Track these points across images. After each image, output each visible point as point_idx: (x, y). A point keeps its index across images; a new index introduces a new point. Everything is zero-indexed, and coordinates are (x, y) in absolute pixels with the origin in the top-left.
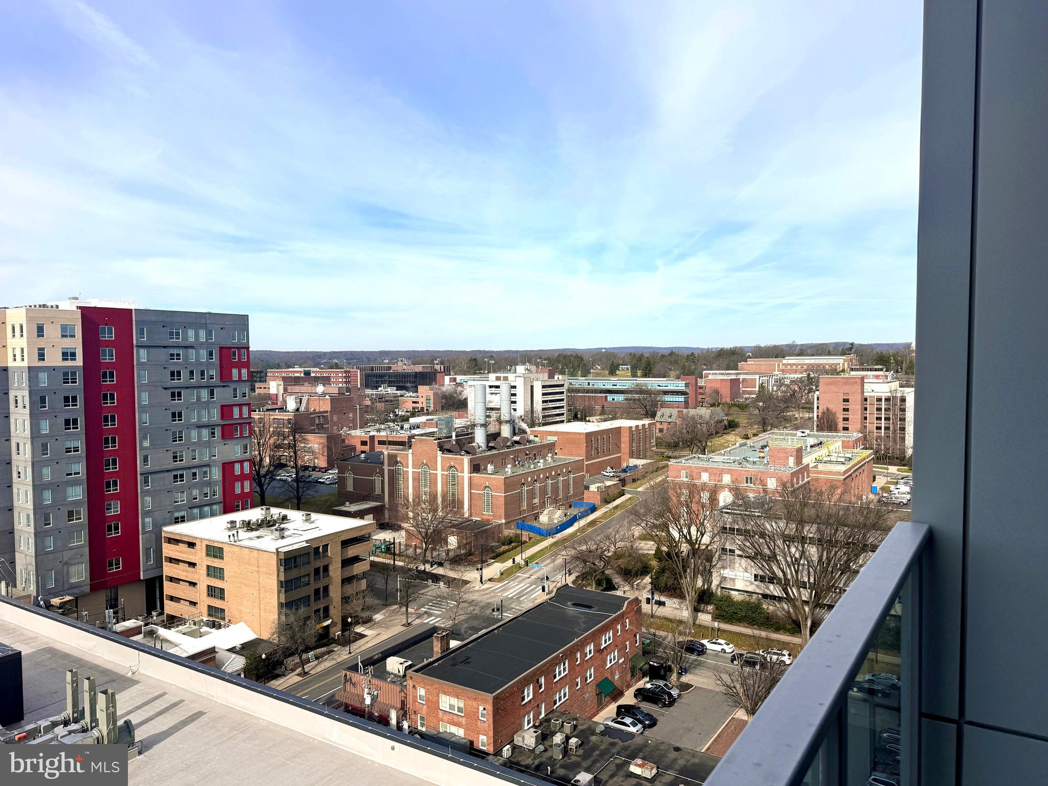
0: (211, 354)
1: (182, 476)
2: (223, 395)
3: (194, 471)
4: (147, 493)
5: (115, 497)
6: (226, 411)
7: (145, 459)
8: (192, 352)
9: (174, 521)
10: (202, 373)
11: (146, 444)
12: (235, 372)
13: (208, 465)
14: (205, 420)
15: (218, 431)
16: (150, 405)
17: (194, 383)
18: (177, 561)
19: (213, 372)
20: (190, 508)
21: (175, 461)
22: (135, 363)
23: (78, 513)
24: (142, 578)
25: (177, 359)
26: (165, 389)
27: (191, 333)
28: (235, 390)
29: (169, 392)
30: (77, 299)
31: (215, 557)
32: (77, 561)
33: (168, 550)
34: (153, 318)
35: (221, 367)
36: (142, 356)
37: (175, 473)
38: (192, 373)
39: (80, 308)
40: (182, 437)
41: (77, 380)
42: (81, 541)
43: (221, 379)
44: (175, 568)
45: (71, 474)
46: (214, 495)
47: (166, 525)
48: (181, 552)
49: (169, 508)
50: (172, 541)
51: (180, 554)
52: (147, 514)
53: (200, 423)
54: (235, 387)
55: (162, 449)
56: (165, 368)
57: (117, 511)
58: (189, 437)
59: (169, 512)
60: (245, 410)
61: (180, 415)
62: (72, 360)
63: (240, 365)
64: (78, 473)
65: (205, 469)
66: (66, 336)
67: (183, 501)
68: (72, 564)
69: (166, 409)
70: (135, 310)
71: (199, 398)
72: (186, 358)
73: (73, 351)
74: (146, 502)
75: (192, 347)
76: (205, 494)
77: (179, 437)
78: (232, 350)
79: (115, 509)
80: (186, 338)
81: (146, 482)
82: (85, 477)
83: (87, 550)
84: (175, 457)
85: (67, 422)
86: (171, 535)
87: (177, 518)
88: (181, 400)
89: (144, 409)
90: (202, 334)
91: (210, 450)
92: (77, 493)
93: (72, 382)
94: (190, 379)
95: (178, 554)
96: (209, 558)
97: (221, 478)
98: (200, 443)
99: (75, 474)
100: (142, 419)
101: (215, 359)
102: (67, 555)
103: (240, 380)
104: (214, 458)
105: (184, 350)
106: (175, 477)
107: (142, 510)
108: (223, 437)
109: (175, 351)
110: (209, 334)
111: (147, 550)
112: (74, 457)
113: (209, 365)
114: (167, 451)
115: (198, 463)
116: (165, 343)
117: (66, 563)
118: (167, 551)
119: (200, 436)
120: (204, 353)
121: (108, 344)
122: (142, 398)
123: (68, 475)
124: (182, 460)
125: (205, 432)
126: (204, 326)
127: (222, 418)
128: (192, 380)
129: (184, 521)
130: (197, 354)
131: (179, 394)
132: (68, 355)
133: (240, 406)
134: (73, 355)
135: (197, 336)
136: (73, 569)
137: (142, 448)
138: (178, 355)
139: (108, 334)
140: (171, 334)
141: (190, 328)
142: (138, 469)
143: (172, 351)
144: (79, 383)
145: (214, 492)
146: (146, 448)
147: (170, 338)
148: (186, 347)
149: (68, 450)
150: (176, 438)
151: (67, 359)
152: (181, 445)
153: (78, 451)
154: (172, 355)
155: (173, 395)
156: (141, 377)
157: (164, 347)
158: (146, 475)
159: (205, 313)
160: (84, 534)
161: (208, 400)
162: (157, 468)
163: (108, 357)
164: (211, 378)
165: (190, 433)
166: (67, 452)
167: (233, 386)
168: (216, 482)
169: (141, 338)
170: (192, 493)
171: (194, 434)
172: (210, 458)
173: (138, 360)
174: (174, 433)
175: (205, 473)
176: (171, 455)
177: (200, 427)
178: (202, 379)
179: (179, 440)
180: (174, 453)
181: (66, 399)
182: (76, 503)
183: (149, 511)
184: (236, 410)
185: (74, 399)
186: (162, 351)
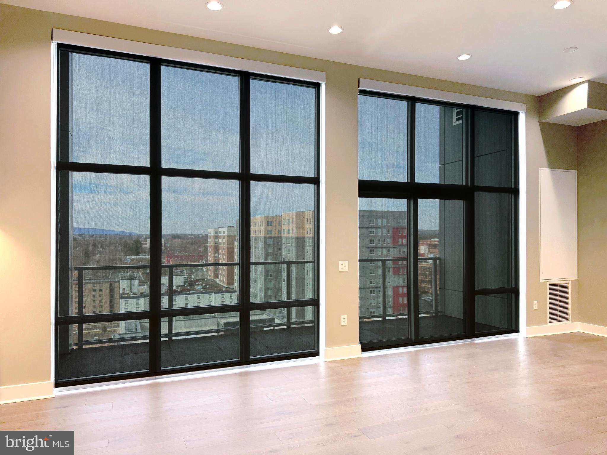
0: (388, 231)
1: (374, 291)
2: (394, 252)
3: (379, 289)
8: (380, 230)
10: (384, 240)
12: (400, 240)
13: (386, 287)
15: (391, 270)
17: (380, 246)
19: (389, 240)
20: (377, 308)
21: (371, 284)
25: (373, 234)
26: (367, 248)
27: (379, 221)
28: (400, 250)
29: (369, 250)
34: (363, 214)
35: (394, 238)
37: (371, 289)
38: (379, 240)
40: (374, 272)
43: (394, 245)
46: (389, 303)
49: (368, 307)
54: (400, 248)
55: (365, 277)
56: (367, 238)
58: (377, 272)
59: (368, 309)
61: (373, 262)
63: (403, 237)
67: (374, 304)
72: (377, 233)
75: (380, 228)
78: (399, 229)
80: (377, 224)
84: (371, 282)
88: (374, 254)
90: (385, 221)
91: (387, 280)
94: (379, 243)
97: (392, 294)
101: (391, 233)
103: (402, 245)
104: (389, 284)
105: (376, 229)
106: (371, 291)
108: (394, 273)
109: (372, 230)
110: (388, 221)
113: (387, 237)
114: (367, 278)
116: (368, 226)
120: (385, 231)
124: (374, 284)
126: (386, 217)
127: (394, 264)
130: (382, 231)
131: (373, 251)
135: (382, 223)
138: (373, 232)
140: (371, 221)
141: (379, 218)
143: (370, 230)
145: (389, 301)
147: (370, 224)
152: (374, 276)
154: (371, 232)
155: (371, 251)
157: (367, 228)
159: (386, 211)
161: (387, 255)
162: (363, 286)
164: (388, 244)
165: (378, 270)
168: (390, 296)
170: (378, 300)
171: (380, 270)
174: (371, 270)
178: (384, 244)
179: (373, 274)
180: (370, 280)
186: (366, 229)
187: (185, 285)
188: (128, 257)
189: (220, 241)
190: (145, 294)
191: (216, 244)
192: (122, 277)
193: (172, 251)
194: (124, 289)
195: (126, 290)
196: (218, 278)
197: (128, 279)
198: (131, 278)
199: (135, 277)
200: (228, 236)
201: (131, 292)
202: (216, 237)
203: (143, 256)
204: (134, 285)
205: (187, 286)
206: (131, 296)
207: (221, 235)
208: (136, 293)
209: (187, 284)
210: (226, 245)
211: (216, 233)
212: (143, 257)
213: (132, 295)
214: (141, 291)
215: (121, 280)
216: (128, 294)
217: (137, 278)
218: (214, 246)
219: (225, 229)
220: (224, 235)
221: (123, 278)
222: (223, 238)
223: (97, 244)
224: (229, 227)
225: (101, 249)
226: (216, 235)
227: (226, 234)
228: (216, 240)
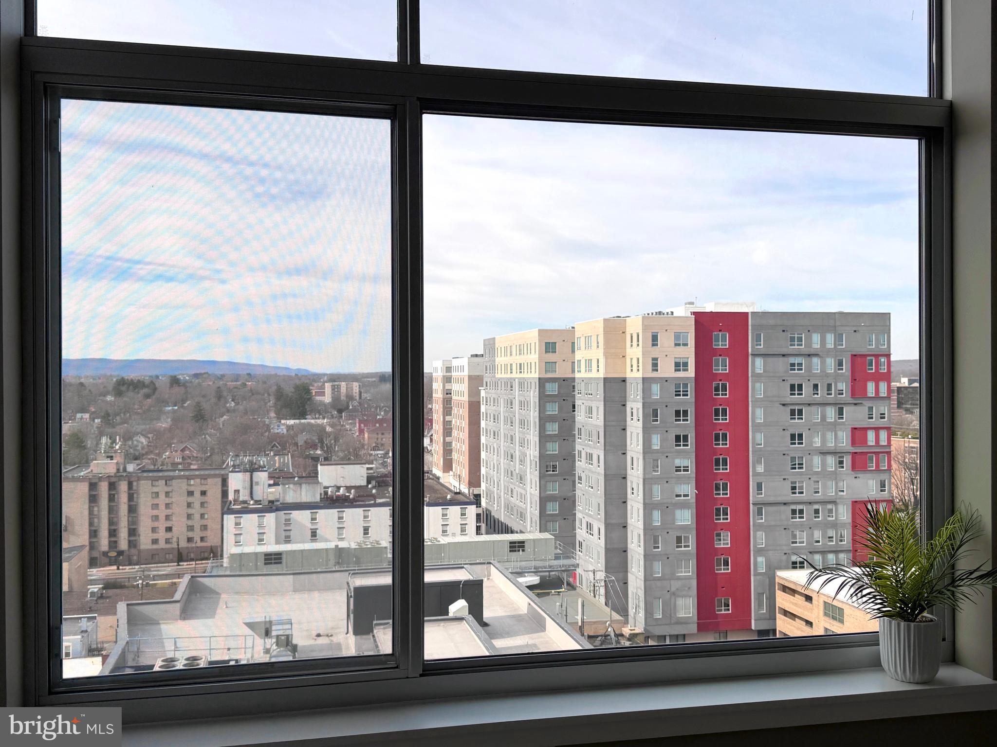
0: (840, 364)
1: (801, 512)
2: (855, 416)
3: (816, 507)
4: (760, 527)
5: (725, 527)
6: (858, 434)
7: (759, 487)
8: (815, 360)
9: (791, 565)
10: (829, 387)
11: (760, 469)
12: (871, 387)
13: (834, 502)
14: (831, 444)
15: (847, 460)
16: (766, 424)
17: (818, 399)
18: (793, 616)
19: (842, 386)
20: (810, 553)
21: (795, 493)
22: (750, 375)
23: (687, 538)
24: (753, 628)
25: (798, 370)
26: (784, 405)
27: (816, 338)
28: (871, 409)
29: (788, 409)
30: (692, 303)
31: (834, 618)
32: (684, 593)
33: (783, 600)
34: (772, 322)
35: (854, 380)
36: (757, 365)
37: (794, 507)
38: (816, 386)
39: (694, 313)
40: (802, 464)
41: (689, 393)
42: (688, 571)
43: (853, 395)
44: (789, 623)
45: (680, 496)
46: (841, 541)
47: (780, 568)
48: (796, 605)
49: (785, 549)
50: (787, 590)
51: (795, 608)
52: (760, 552)
53: (825, 450)
54: (871, 405)
55: (777, 477)
56: (784, 380)
57: (727, 544)
58: (810, 466)
59: (785, 554)
60: (883, 435)
61: (800, 436)
62: (684, 370)
63: (879, 377)
64: (687, 496)
65: (829, 506)
66: (679, 345)
67: (803, 542)
68: (679, 596)
69: (784, 430)
70: (752, 312)
71: (824, 418)
72: (809, 368)
73: (685, 360)
74: (758, 538)
75: (816, 355)
76: (829, 538)
77: (799, 464)
78: (869, 358)
79: (725, 541)
80: (809, 344)
81: (760, 513)
82: (694, 500)
83: (694, 583)
84: (794, 488)
85: (678, 438)
86: (785, 581)
87: (794, 563)
88: (802, 419)
89: (758, 427)
90: (830, 338)
91: (836, 484)
92: (686, 518)
93: (684, 395)
94: (814, 394)
95: (792, 606)
96: (827, 619)
97: (850, 520)
98: (825, 474)
99: (685, 496)
100: (757, 439)
101: (846, 369)
102: (675, 585)
103: (877, 397)
104: (842, 493)
105: (808, 359)
106: (794, 512)
107: (755, 546)
108: (854, 467)
109: (797, 360)
110: (839, 339)
111: (759, 595)
112: (684, 476)
113: (837, 377)
114: (784, 479)
115: (822, 497)
116: (784, 351)
117: (674, 594)
118: (781, 601)
119: (824, 464)
120: (831, 362)
121: (722, 353)
122: (757, 415)
123: (677, 496)
124: (802, 493)
125: (831, 461)
126: (833, 329)
127: (853, 443)
128: (816, 396)
129: (803, 567)
130: (823, 363)
131: (800, 412)
132: (680, 366)
133: (877, 429)
134: (686, 364)
135: (823, 341)
136: (680, 602)
137: (756, 474)
138: (800, 364)
139: (722, 341)
140: (793, 339)
141: (815, 332)
142: (751, 498)
143: (792, 360)
144: (691, 397)
145: (841, 536)
146: (759, 474)
147: (791, 345)
148: (809, 355)
149: (678, 469)
150: (795, 464)
151: (679, 370)
152: (801, 474)
153: (688, 471)
154: (793, 365)
155: (793, 412)
156: (757, 390)
157: (784, 355)
158: (760, 506)
159: (835, 313)
160: (692, 563)
161: (835, 420)
162: (772, 499)
163: (722, 367)
164: (840, 394)
165: (812, 460)
166: (677, 471)
167: (868, 404)
168: (844, 525)
169: (757, 345)
170: (813, 535)
171: (817, 460)
172: (836, 493)
173: (753, 371)
174: (793, 459)
175: (831, 511)
176: (788, 486)
177: (824, 453)
178: (828, 394)
179: (799, 468)
180: (792, 483)
181: (678, 413)
182: (684, 528)
183: (761, 550)
184: (871, 435)
185: (685, 413)
186: (781, 359)
187: (370, 486)
188: (283, 421)
189: (455, 387)
190: (279, 503)
191: (447, 394)
192: (234, 466)
193: (373, 410)
194: (237, 492)
195: (241, 494)
196: (452, 470)
197: (245, 471)
198: (252, 469)
199: (260, 467)
200: (470, 378)
201: (252, 498)
202: (448, 380)
203: (313, 419)
204: (257, 483)
205: (374, 487)
206: (251, 507)
207: (457, 374)
208: (261, 501)
209: (373, 483)
210: (466, 398)
211: (449, 369)
212: (313, 421)
213: (253, 505)
214: (271, 498)
215: (232, 472)
216: (245, 502)
217: (265, 467)
218: (444, 399)
219: (464, 362)
220: (462, 374)
221: (236, 469)
222: (460, 380)
223: (225, 394)
224: (472, 356)
225: (233, 404)
226: (448, 374)
227: (466, 373)
228: (448, 387)
